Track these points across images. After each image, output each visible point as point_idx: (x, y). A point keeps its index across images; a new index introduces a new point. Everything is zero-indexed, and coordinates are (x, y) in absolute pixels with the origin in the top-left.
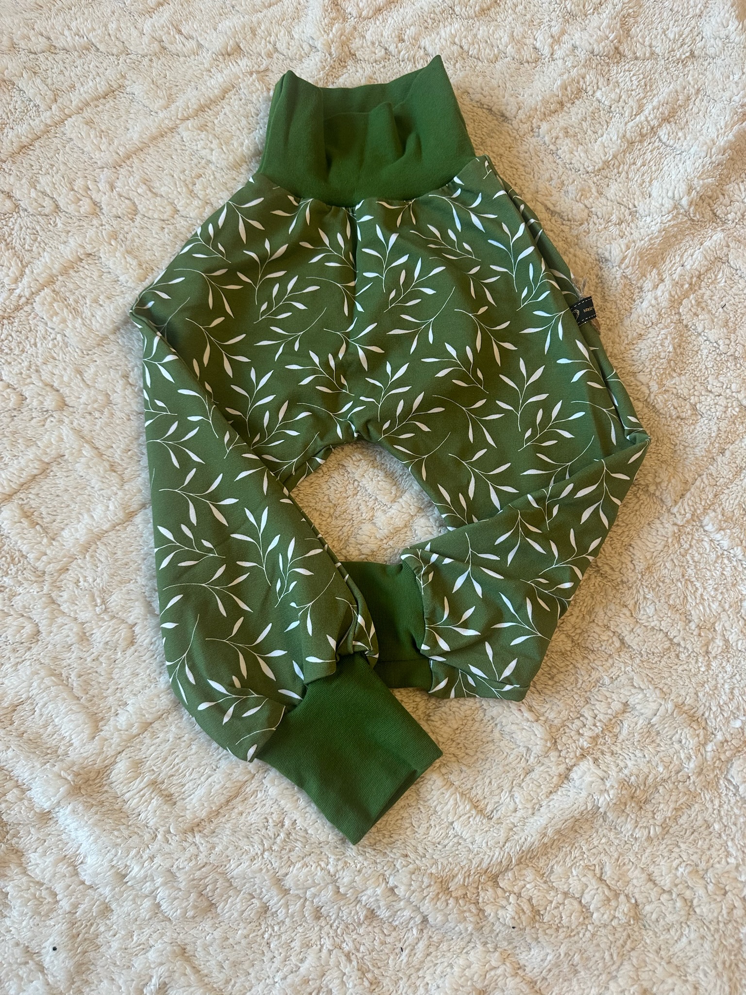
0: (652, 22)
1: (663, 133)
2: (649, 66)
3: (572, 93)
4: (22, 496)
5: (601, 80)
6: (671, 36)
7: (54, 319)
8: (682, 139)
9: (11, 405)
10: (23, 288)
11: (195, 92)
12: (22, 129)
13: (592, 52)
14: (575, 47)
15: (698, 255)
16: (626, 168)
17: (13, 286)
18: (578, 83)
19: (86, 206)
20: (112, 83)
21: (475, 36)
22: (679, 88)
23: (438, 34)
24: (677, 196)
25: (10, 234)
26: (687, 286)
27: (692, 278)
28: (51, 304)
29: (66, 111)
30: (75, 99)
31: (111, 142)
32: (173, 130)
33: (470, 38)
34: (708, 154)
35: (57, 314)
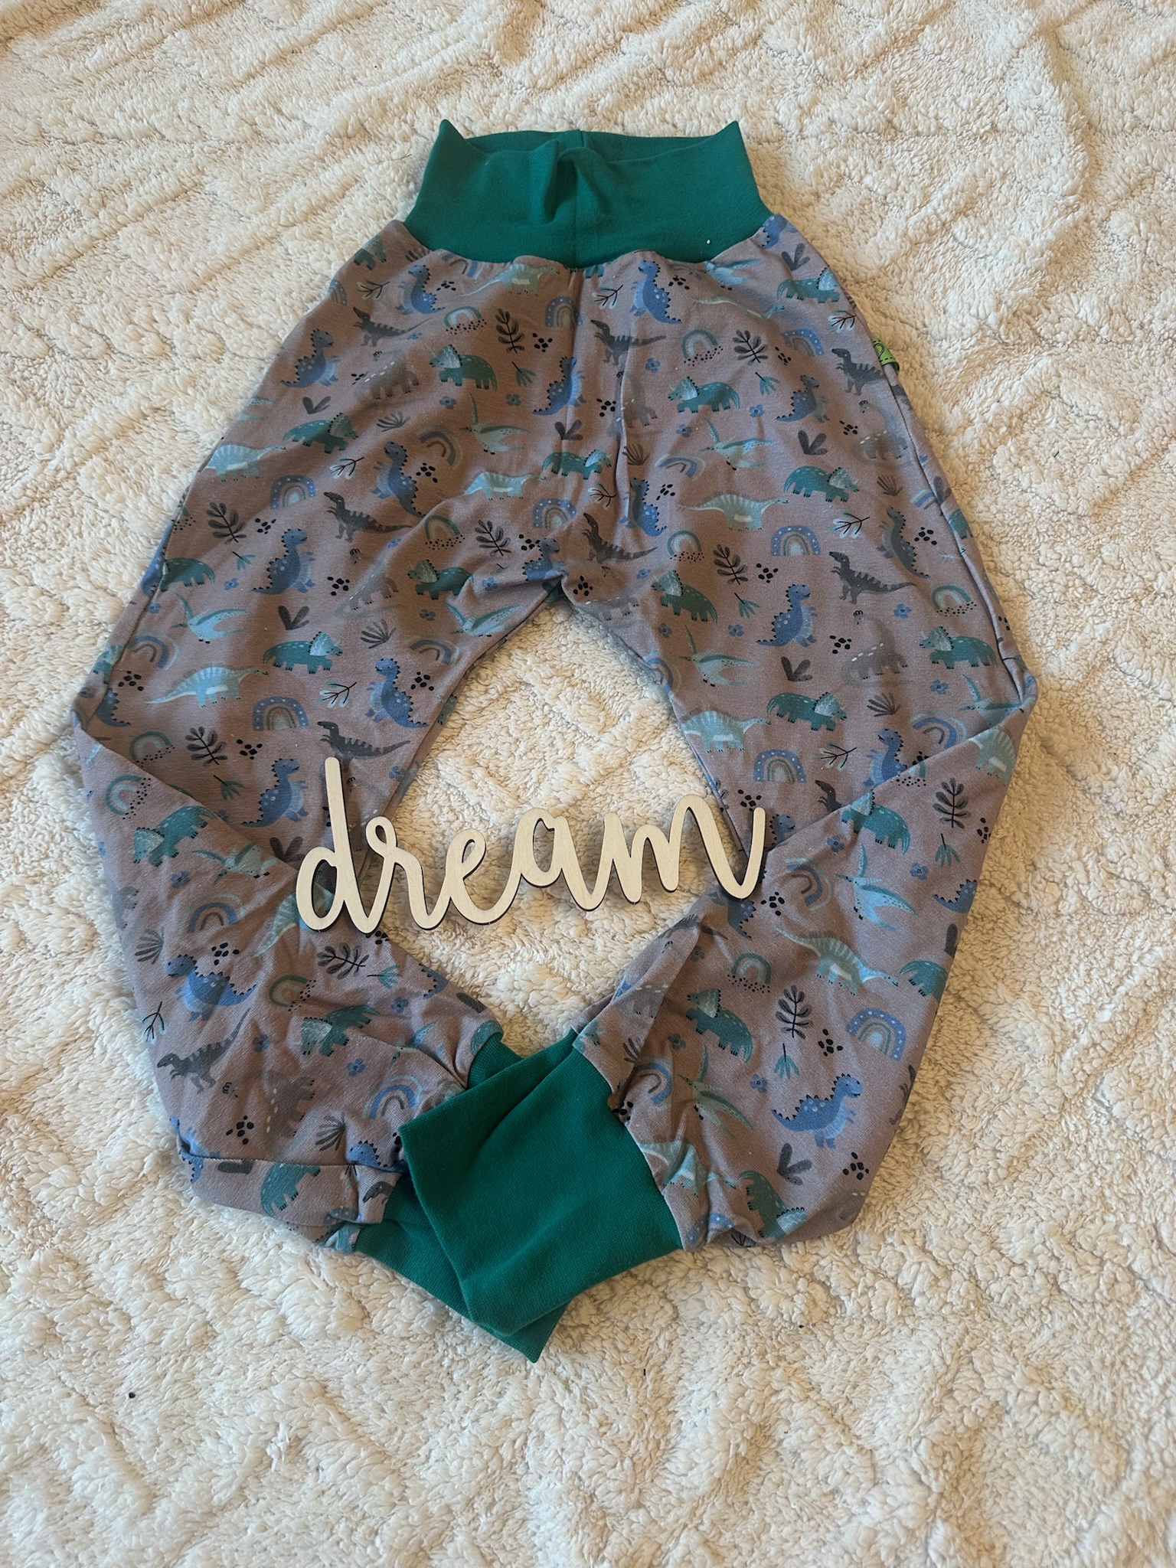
0: (938, 88)
1: (959, 229)
2: (936, 145)
3: (831, 180)
5: (870, 163)
6: (964, 104)
7: (108, 497)
8: (986, 237)
9: (47, 618)
10: (61, 457)
11: (303, 190)
12: (56, 244)
13: (856, 129)
14: (832, 121)
15: (1018, 386)
16: (910, 275)
17: (47, 456)
18: (838, 167)
19: (150, 344)
20: (185, 180)
21: (694, 108)
22: (977, 171)
23: (642, 107)
24: (981, 313)
25: (42, 386)
26: (1004, 429)
27: (1011, 418)
28: (102, 477)
29: (120, 219)
30: (133, 202)
31: (184, 258)
32: (271, 239)
33: (685, 113)
34: (1022, 259)
35: (111, 490)
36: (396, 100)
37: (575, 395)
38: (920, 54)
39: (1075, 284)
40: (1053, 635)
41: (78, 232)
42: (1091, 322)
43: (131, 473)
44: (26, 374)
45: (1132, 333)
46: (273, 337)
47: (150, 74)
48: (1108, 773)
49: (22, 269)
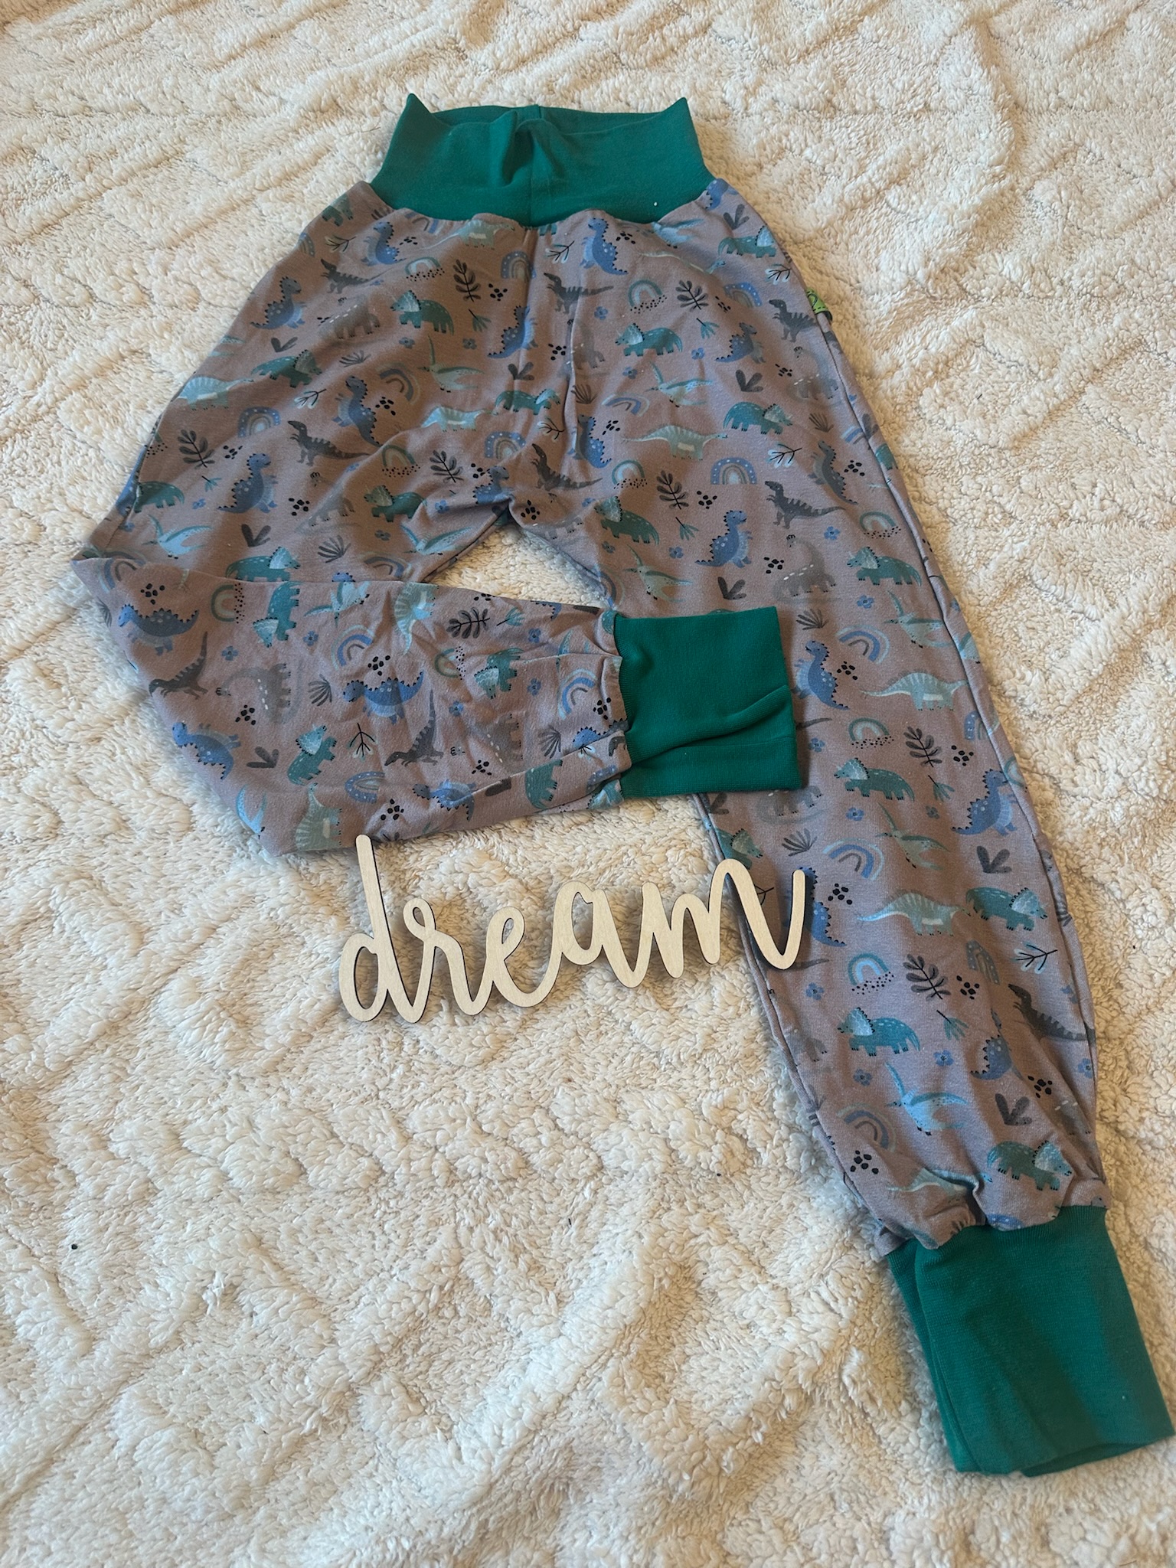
0: (875, 72)
1: (892, 196)
2: (872, 121)
3: (773, 152)
4: (37, 650)
6: (899, 86)
7: (86, 429)
8: (917, 203)
9: (25, 537)
10: (43, 394)
11: (277, 158)
12: (44, 204)
13: (797, 107)
14: (775, 101)
15: (944, 335)
16: (845, 237)
17: (30, 393)
18: (780, 141)
19: (130, 293)
20: (167, 149)
21: (646, 88)
22: (911, 145)
23: (598, 87)
25: (27, 331)
26: (930, 373)
27: (937, 364)
28: (81, 412)
29: (105, 182)
30: (117, 167)
31: (164, 217)
32: (248, 201)
33: (638, 92)
34: (950, 221)
35: (89, 423)
36: (367, 79)
37: (528, 338)
38: (859, 42)
39: (1001, 245)
40: (973, 554)
41: (66, 194)
42: (1014, 278)
43: (109, 408)
44: (12, 320)
45: (1053, 289)
46: (246, 288)
47: (138, 55)
48: (1023, 678)
49: (11, 226)
